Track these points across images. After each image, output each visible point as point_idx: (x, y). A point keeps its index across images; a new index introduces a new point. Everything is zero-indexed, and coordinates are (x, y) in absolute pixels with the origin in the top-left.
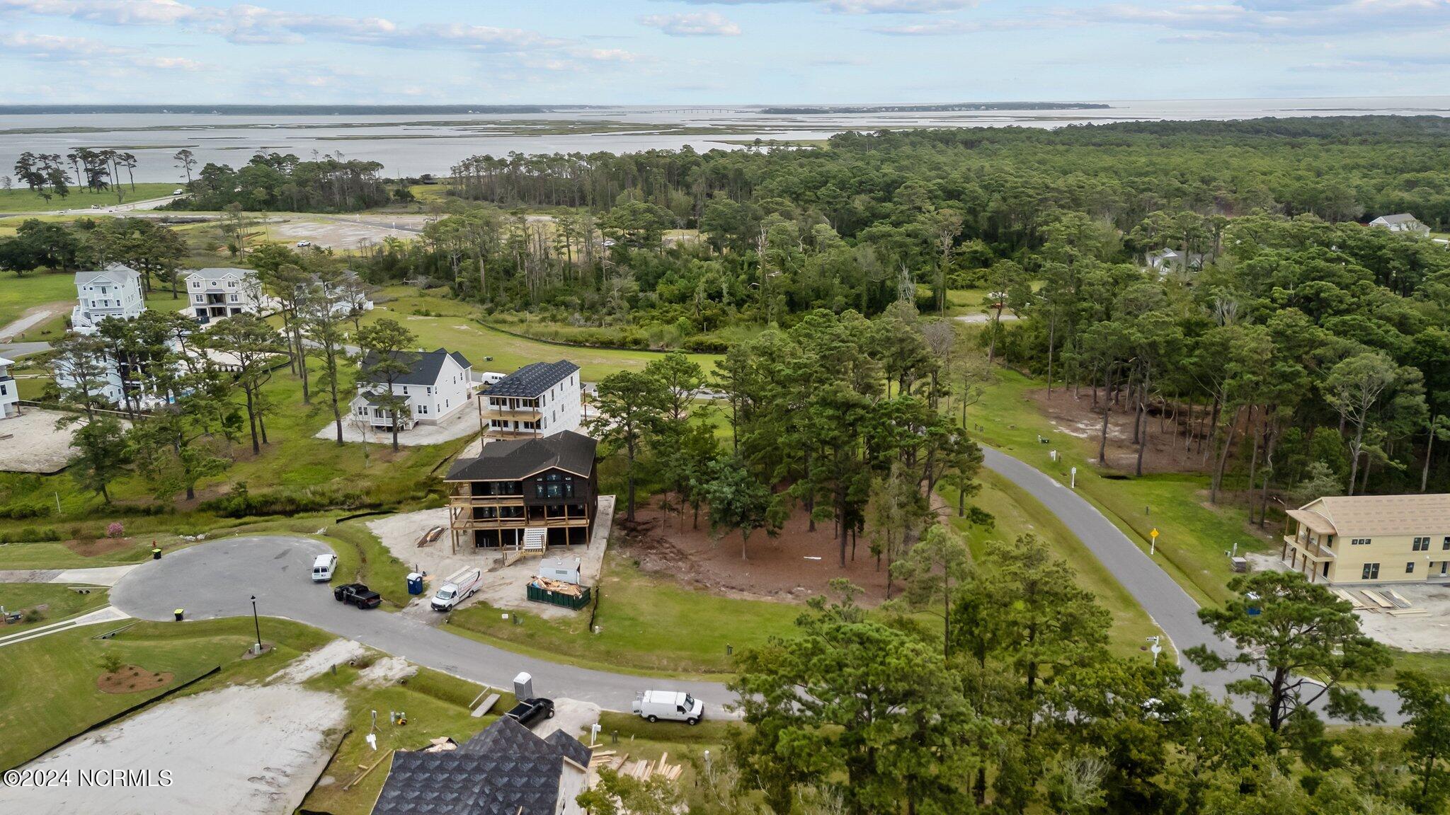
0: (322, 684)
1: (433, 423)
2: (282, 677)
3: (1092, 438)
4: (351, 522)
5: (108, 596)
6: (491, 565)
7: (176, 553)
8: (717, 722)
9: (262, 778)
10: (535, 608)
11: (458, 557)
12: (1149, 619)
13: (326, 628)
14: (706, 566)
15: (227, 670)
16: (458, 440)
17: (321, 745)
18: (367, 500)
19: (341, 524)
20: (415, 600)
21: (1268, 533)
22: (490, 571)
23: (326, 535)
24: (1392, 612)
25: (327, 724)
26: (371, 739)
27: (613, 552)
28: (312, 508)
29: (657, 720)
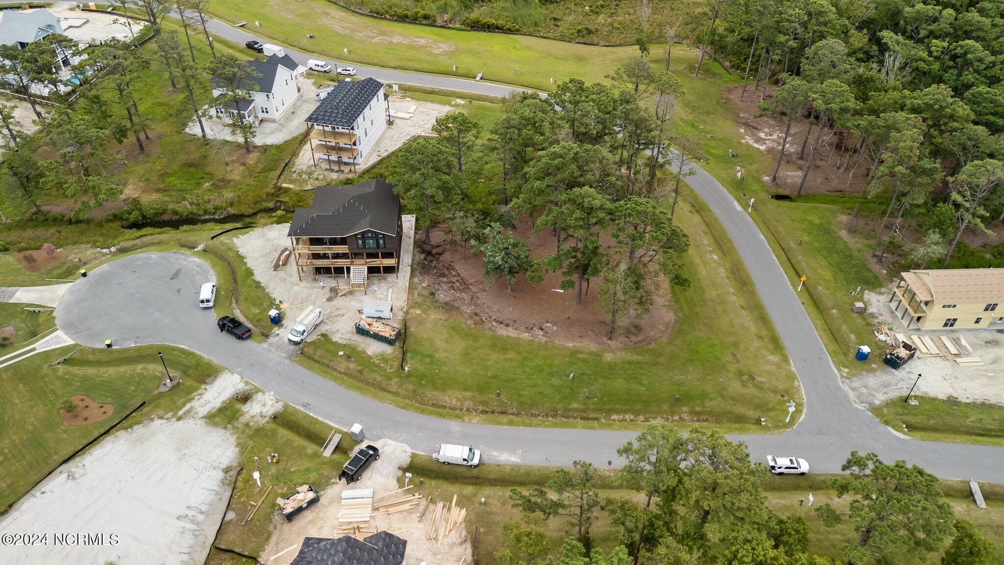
0: (217, 419)
1: (274, 121)
2: (189, 411)
3: (770, 151)
4: (222, 238)
5: (54, 318)
6: (328, 295)
7: (97, 270)
8: (490, 465)
9: (186, 516)
10: (360, 340)
11: (303, 284)
12: (789, 364)
13: (216, 361)
14: (483, 298)
15: (150, 403)
16: (295, 139)
17: (223, 482)
18: (232, 211)
19: (215, 239)
20: (276, 330)
21: (885, 268)
22: (328, 300)
23: (205, 251)
24: (958, 360)
25: (225, 462)
26: (256, 475)
27: (416, 280)
28: (191, 220)
29: (449, 463)
